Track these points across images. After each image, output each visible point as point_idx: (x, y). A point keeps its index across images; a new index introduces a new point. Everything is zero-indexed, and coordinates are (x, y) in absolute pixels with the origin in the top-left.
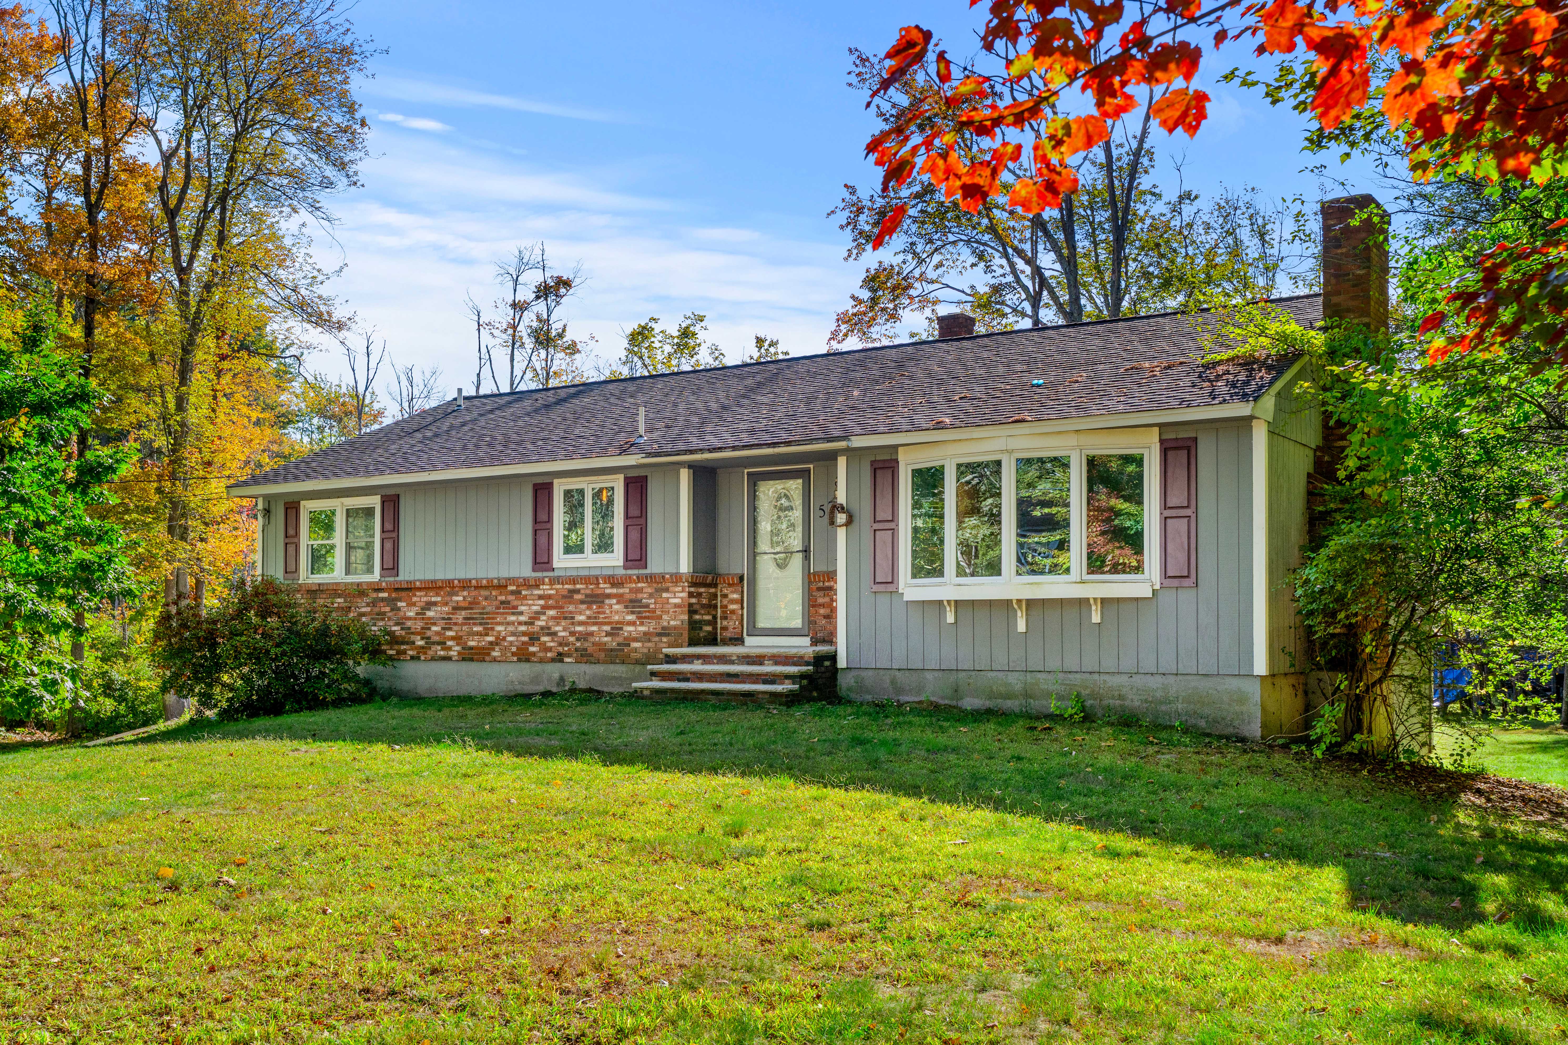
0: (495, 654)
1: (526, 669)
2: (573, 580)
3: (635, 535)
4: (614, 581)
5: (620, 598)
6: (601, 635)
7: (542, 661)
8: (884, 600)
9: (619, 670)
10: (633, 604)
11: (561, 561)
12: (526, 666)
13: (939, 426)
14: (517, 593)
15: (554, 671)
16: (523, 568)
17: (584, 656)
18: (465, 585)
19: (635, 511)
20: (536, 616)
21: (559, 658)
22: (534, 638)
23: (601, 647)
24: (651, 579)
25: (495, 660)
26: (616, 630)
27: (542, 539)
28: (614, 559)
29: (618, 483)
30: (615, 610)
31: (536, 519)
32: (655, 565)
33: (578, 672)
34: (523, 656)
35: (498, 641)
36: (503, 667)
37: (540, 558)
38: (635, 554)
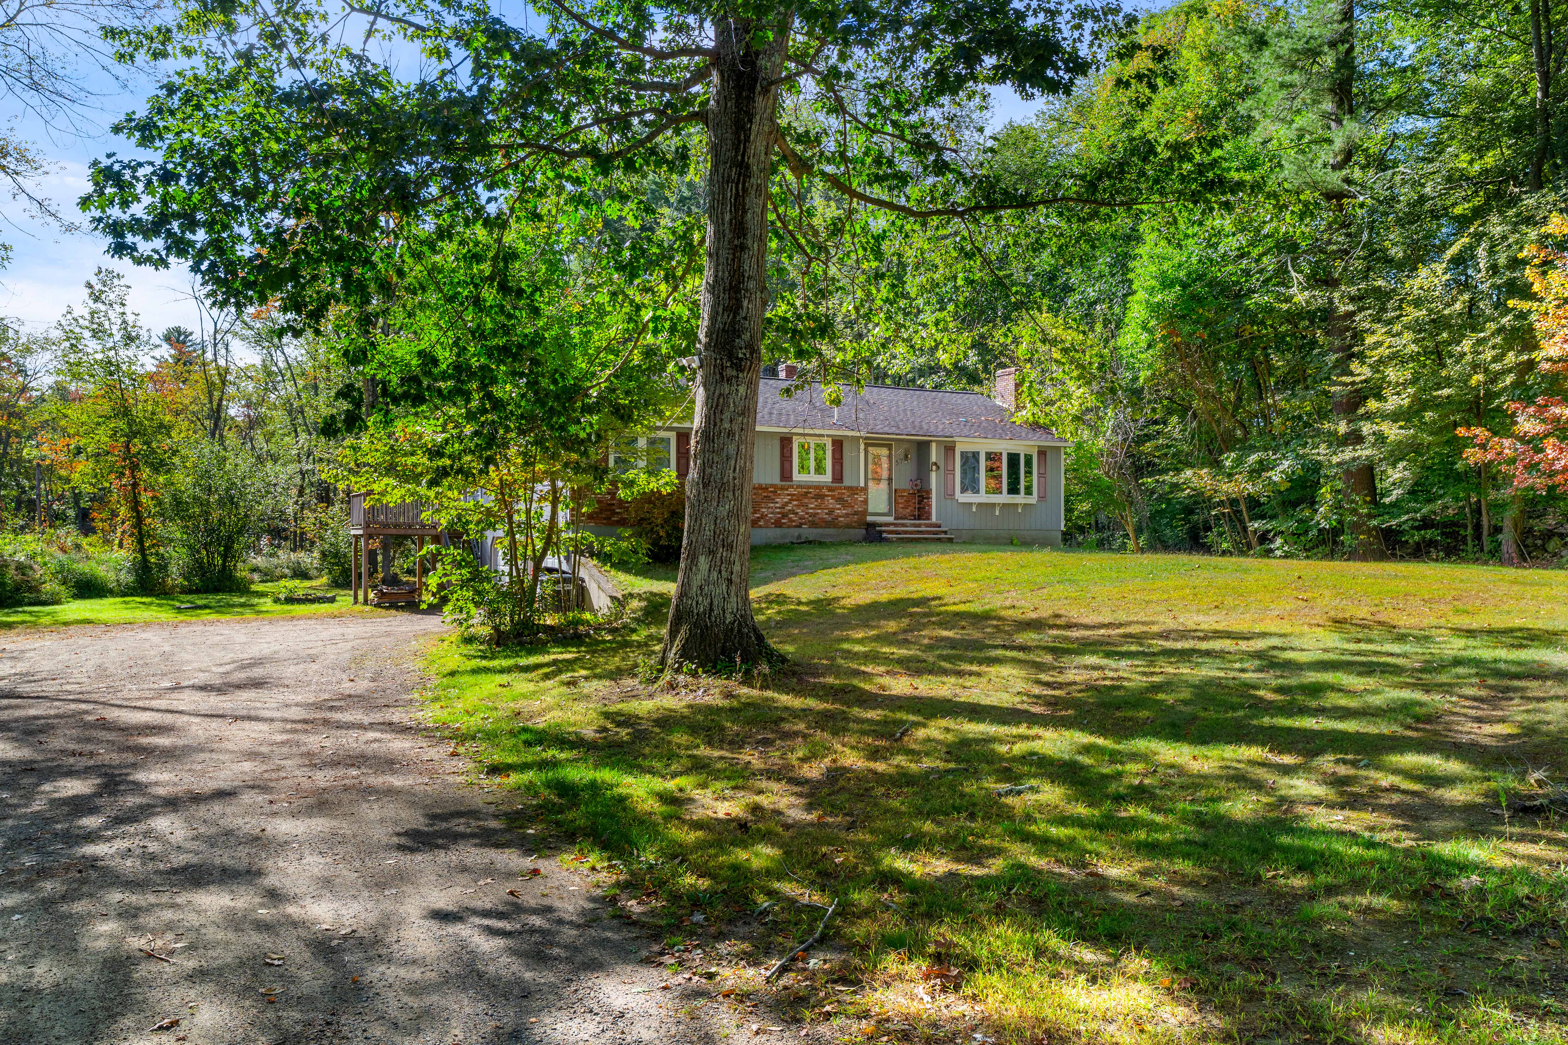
0: (761, 523)
2: (810, 487)
3: (838, 467)
4: (830, 489)
5: (833, 497)
6: (823, 514)
7: (789, 527)
8: (949, 502)
9: (831, 531)
10: (840, 500)
11: (798, 477)
12: (778, 530)
13: (979, 437)
14: (775, 492)
15: (795, 532)
16: (776, 480)
17: (813, 525)
19: (838, 456)
20: (786, 504)
21: (799, 526)
22: (784, 515)
23: (823, 520)
24: (848, 488)
25: (761, 527)
26: (831, 512)
27: (787, 465)
28: (827, 478)
29: (828, 444)
30: (830, 502)
31: (782, 455)
32: (847, 482)
33: (807, 532)
34: (778, 524)
35: (763, 516)
36: (764, 530)
37: (786, 474)
38: (838, 476)
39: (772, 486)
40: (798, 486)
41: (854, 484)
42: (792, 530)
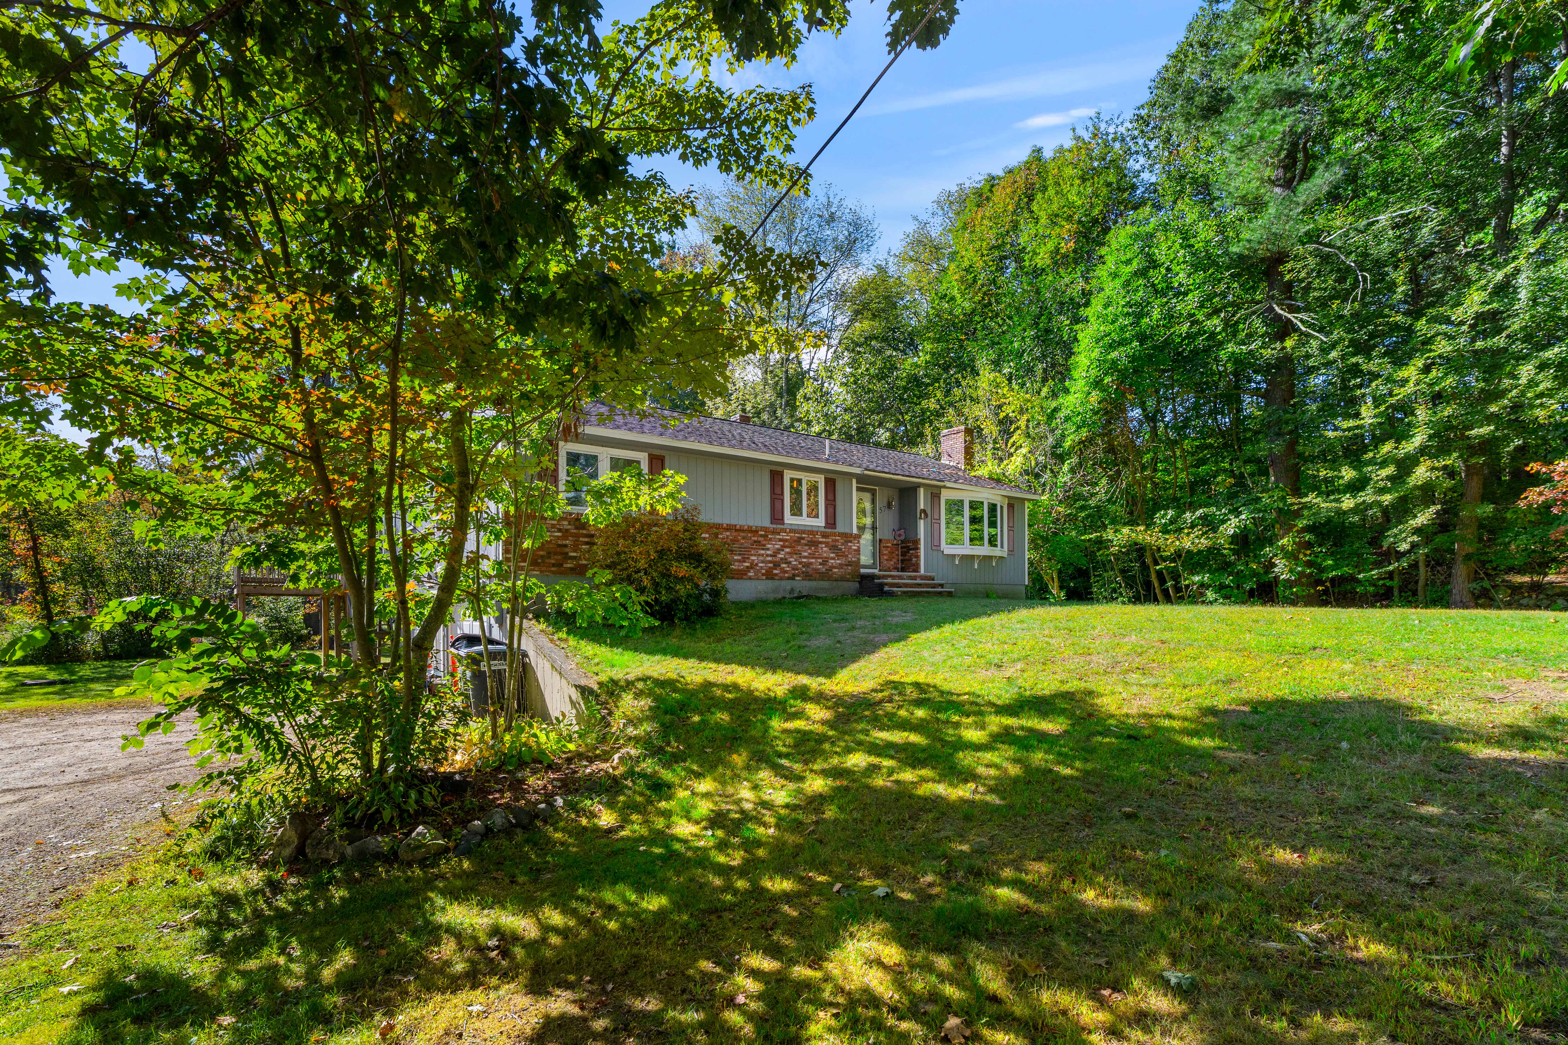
0: (751, 574)
1: (770, 584)
2: (803, 532)
3: (831, 510)
4: (823, 535)
5: (827, 544)
6: (816, 564)
7: (781, 579)
8: (936, 553)
9: (825, 584)
10: (834, 548)
11: (789, 519)
12: (769, 582)
13: (965, 484)
14: (765, 536)
15: (787, 585)
16: (766, 523)
17: (807, 576)
18: (730, 528)
19: (830, 497)
20: (778, 551)
21: (792, 578)
22: (776, 565)
23: (817, 571)
24: (842, 535)
25: (750, 578)
26: (825, 562)
27: (778, 504)
28: (820, 522)
29: (820, 479)
30: (824, 550)
31: (773, 492)
32: (840, 528)
33: (802, 585)
34: (769, 576)
35: (753, 566)
36: (754, 583)
37: (777, 516)
38: (831, 522)
39: (762, 528)
40: (791, 531)
41: (847, 531)
42: (784, 583)
